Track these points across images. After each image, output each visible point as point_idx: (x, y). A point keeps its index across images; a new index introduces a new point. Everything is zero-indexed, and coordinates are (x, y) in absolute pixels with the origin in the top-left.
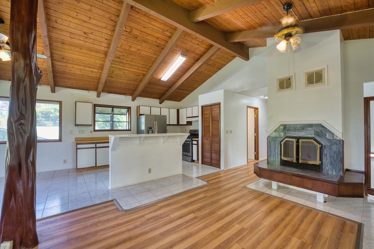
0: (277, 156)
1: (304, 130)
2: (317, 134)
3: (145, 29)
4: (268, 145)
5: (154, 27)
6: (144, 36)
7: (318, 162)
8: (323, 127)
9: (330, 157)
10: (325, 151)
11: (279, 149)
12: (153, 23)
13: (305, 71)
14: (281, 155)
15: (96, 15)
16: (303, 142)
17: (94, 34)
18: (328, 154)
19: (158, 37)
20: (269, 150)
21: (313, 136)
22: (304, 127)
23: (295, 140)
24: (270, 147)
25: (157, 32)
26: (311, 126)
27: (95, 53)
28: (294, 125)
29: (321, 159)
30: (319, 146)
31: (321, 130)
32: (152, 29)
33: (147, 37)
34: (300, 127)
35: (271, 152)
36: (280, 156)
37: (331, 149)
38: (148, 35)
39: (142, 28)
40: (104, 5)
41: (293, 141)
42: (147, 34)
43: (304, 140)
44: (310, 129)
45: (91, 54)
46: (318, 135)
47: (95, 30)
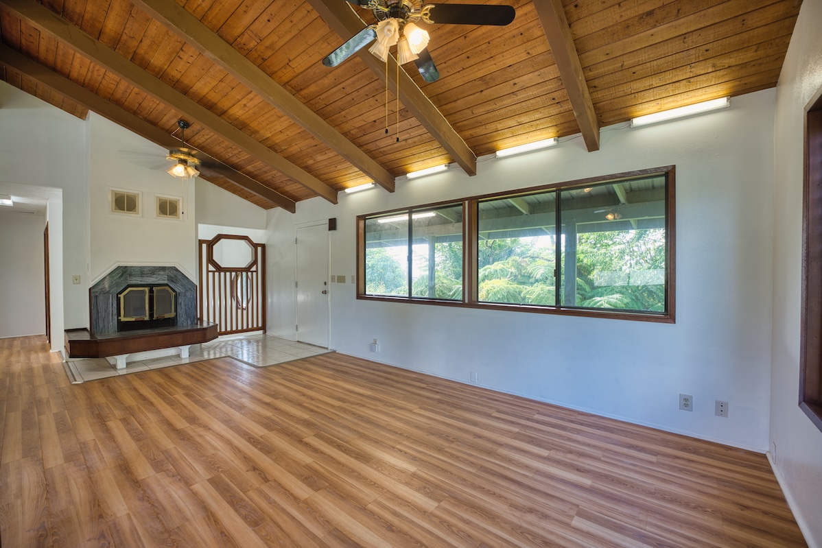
0: (111, 317)
1: (154, 274)
2: (171, 279)
4: (93, 302)
7: (172, 315)
8: (177, 270)
9: (185, 305)
10: (180, 300)
11: (115, 305)
13: (156, 195)
14: (119, 314)
16: (158, 291)
18: (183, 303)
20: (94, 311)
21: (166, 282)
22: (154, 270)
23: (147, 289)
24: (97, 304)
26: (163, 269)
28: (140, 267)
29: (176, 310)
30: (174, 293)
31: (175, 274)
34: (149, 270)
35: (98, 313)
36: (116, 318)
37: (186, 296)
41: (143, 292)
43: (159, 288)
44: (162, 273)
46: (172, 281)
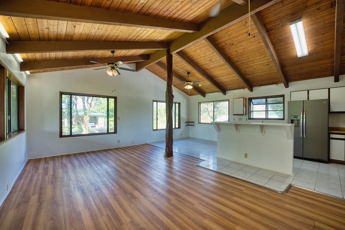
3: (231, 36)
5: (235, 30)
6: (236, 40)
12: (231, 29)
15: (205, 51)
17: (213, 58)
19: (246, 32)
25: (241, 30)
27: (224, 66)
32: (235, 32)
33: (239, 39)
38: (238, 37)
39: (229, 37)
40: (202, 45)
42: (236, 37)
45: (222, 68)
47: (212, 56)
